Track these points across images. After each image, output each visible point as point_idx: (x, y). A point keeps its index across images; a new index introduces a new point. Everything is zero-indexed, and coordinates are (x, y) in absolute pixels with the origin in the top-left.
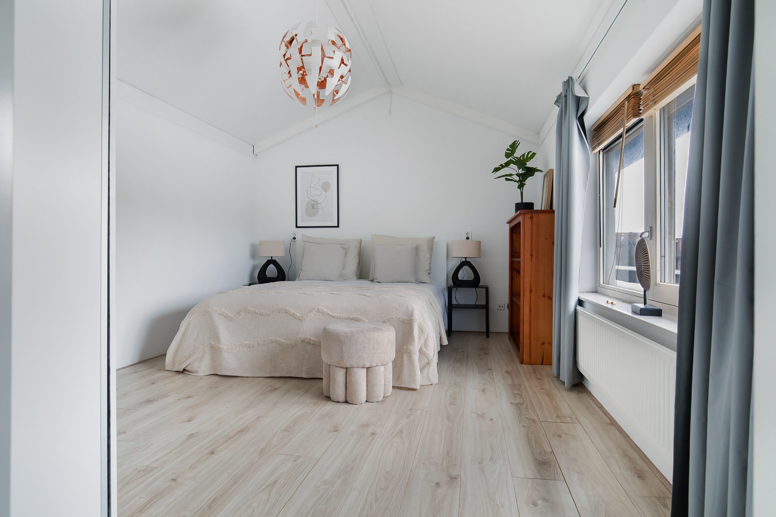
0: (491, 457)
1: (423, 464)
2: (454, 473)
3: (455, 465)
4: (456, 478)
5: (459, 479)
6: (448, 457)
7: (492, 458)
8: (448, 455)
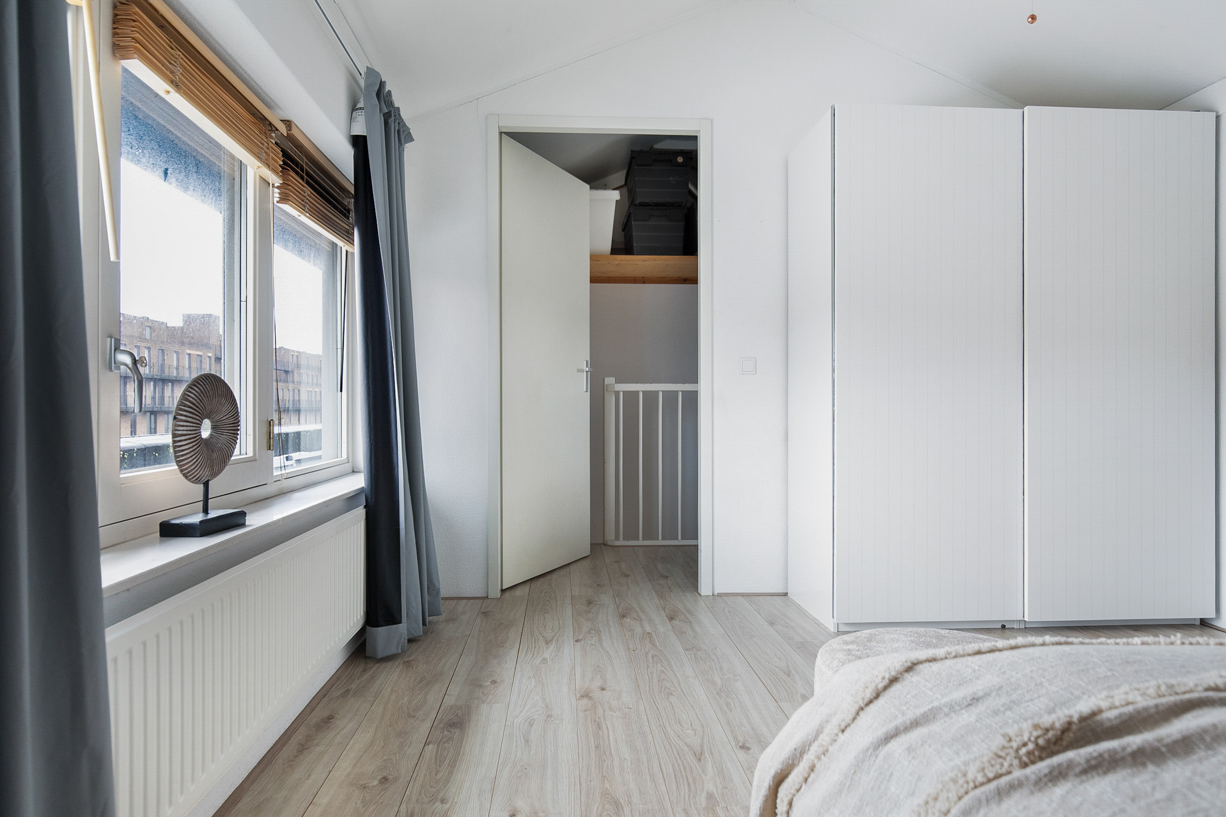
0: (531, 727)
1: (631, 708)
2: (585, 701)
3: (586, 711)
4: (582, 696)
5: (578, 696)
6: (597, 720)
7: (531, 725)
8: (598, 724)
